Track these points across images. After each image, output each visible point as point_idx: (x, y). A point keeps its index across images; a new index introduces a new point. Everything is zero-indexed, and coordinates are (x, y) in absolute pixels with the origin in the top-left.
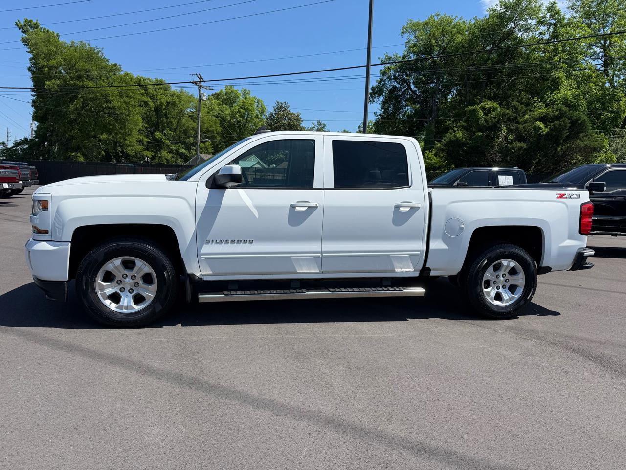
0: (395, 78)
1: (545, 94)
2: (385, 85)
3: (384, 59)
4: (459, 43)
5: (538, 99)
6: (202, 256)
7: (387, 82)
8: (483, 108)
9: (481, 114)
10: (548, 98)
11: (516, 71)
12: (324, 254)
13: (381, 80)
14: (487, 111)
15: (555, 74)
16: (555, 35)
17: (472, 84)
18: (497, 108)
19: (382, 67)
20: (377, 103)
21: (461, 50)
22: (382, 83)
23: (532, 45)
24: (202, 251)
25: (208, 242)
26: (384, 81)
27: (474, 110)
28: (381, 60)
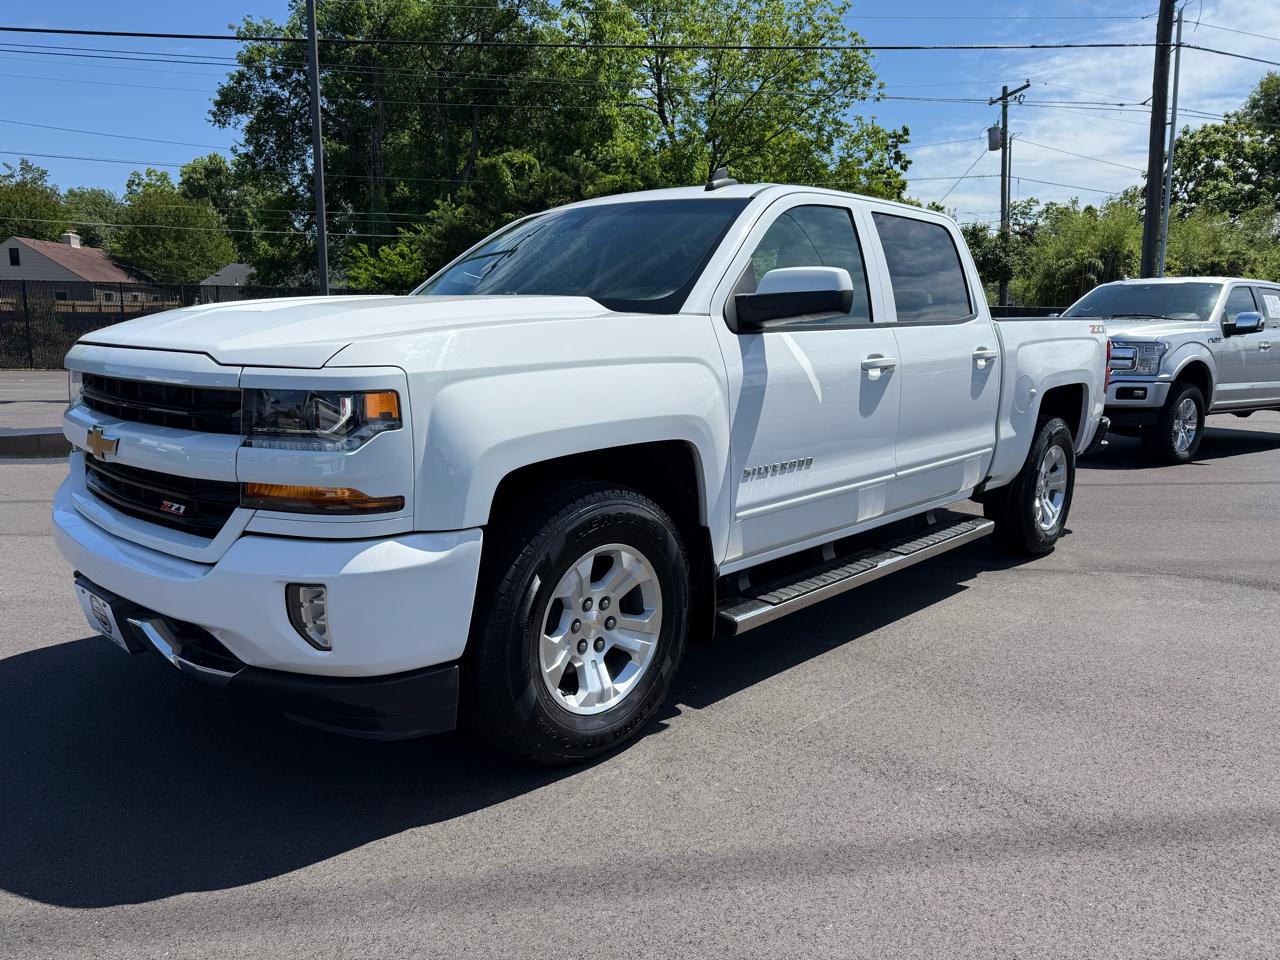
0: (275, 76)
1: (592, 145)
2: (250, 87)
3: (242, 30)
4: (417, 20)
5: (581, 154)
6: (738, 515)
7: (257, 83)
8: (510, 165)
9: (507, 175)
10: (597, 153)
11: (534, 94)
12: (899, 474)
13: (242, 76)
14: (519, 171)
15: (603, 108)
16: (598, 35)
17: (454, 110)
18: (535, 164)
19: (241, 47)
20: (235, 127)
21: (422, 35)
22: (243, 84)
23: (557, 46)
24: (740, 501)
25: (747, 474)
26: (248, 79)
27: (494, 166)
28: (236, 30)
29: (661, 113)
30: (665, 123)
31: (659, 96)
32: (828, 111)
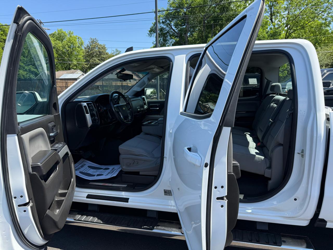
0: (163, 22)
4: (198, 3)
17: (207, 26)
20: (153, 37)
22: (155, 25)
29: (271, 19)
30: (272, 22)
31: (271, 15)
32: (330, 13)
